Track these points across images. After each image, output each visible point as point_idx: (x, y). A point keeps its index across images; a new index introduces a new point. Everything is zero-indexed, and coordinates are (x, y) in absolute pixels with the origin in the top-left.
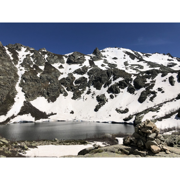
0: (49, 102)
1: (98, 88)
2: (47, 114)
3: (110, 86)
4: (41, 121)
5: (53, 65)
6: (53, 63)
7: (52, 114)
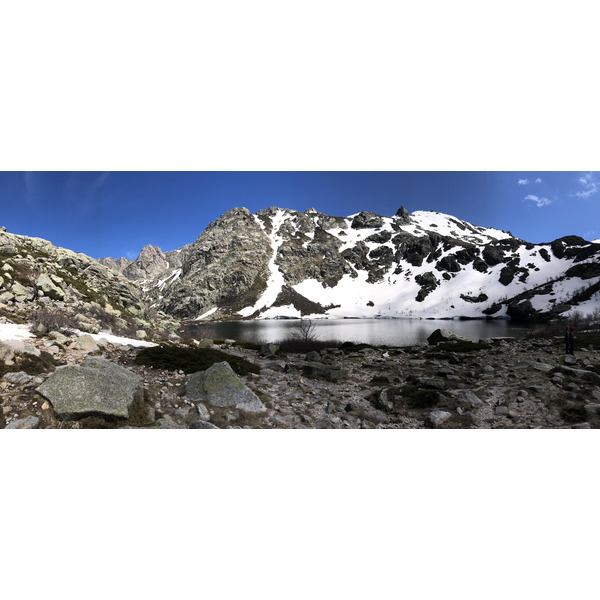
0: (325, 287)
1: (417, 263)
2: (323, 306)
3: (440, 259)
4: (313, 316)
5: (328, 231)
6: (328, 228)
7: (332, 306)
